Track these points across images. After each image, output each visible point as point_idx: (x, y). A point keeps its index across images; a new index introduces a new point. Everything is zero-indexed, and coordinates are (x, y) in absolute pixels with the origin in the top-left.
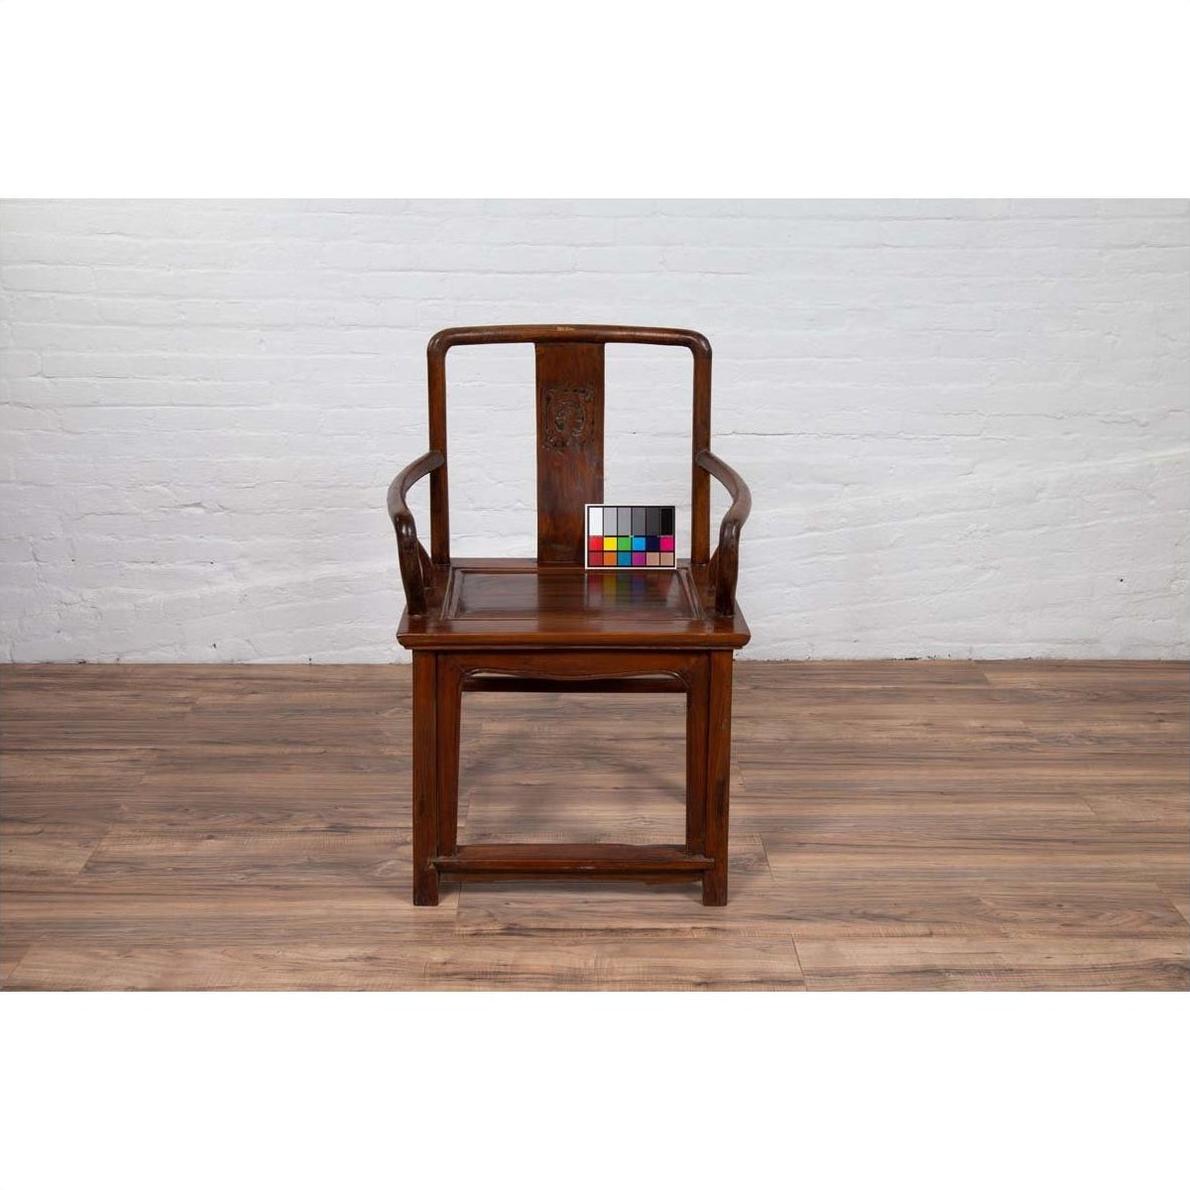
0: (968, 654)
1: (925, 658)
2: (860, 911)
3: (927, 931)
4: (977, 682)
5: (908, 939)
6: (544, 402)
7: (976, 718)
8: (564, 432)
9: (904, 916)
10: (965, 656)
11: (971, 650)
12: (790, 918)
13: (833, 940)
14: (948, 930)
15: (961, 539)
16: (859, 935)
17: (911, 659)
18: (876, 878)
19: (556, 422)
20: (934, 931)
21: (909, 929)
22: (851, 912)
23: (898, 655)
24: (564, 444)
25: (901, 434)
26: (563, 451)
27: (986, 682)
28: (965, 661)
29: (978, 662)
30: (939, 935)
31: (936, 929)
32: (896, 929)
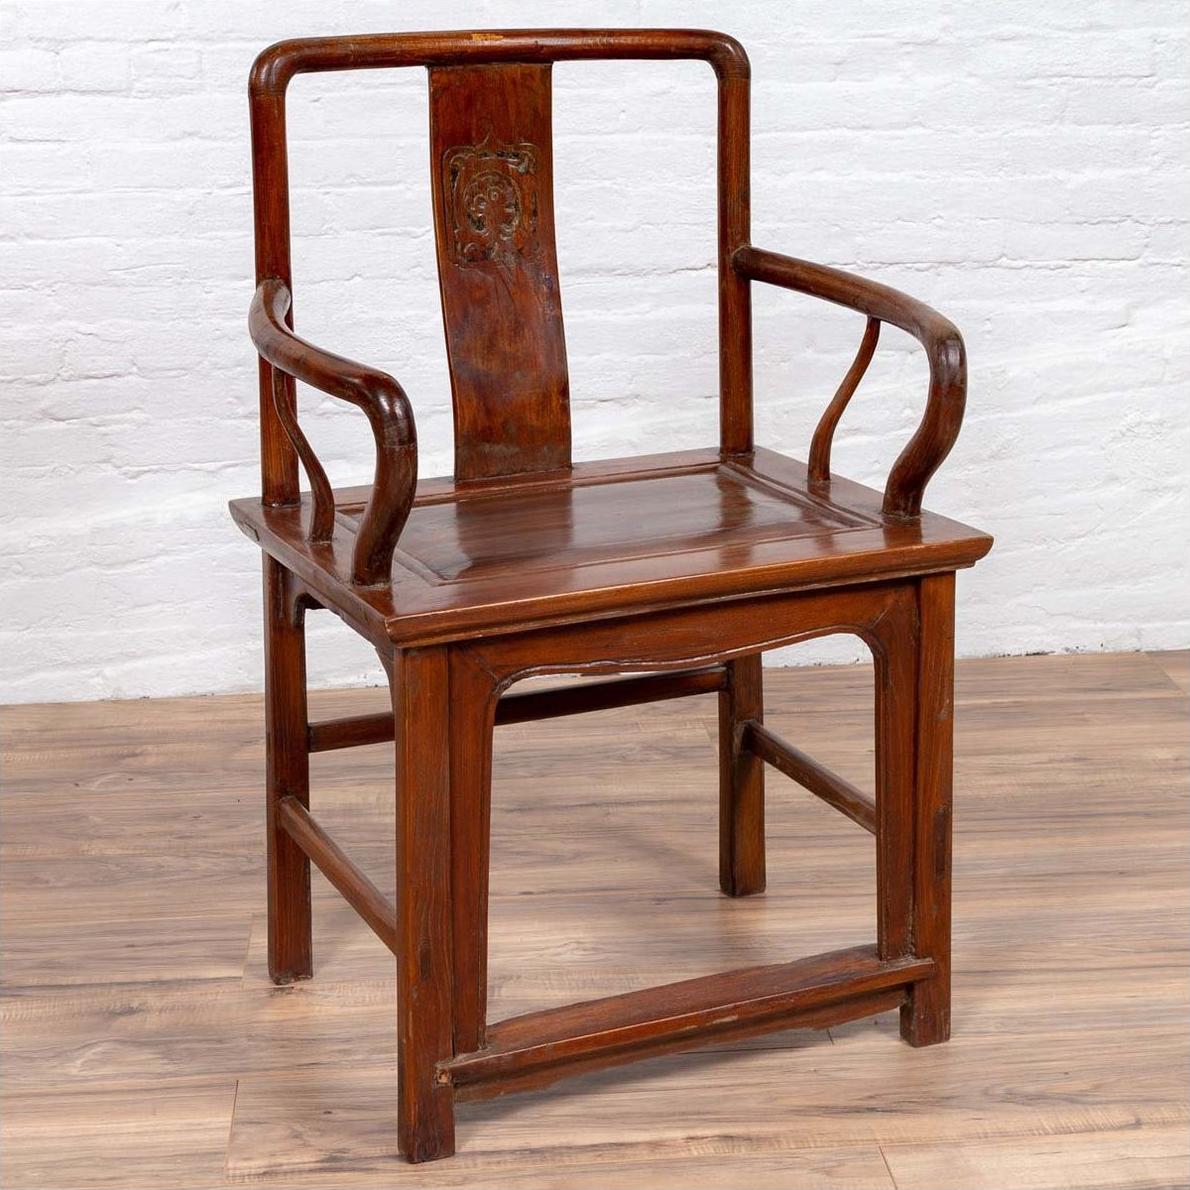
0: (1134, 640)
1: (1059, 651)
2: (1000, 1091)
3: (1132, 1119)
4: (1152, 686)
5: (1097, 1136)
6: (447, 177)
7: (1162, 745)
8: (484, 232)
9: (1083, 1093)
10: (1129, 644)
11: (1139, 635)
12: (872, 1110)
13: (957, 1145)
14: (1167, 1113)
15: (1114, 439)
16: (1004, 1134)
17: (1038, 654)
18: (1025, 1028)
19: (469, 216)
20: (1144, 1118)
21: (1098, 1116)
22: (986, 1093)
23: (1013, 648)
24: (485, 255)
25: (1004, 259)
26: (484, 269)
27: (1167, 684)
28: (1132, 653)
29: (1150, 653)
30: (1153, 1124)
31: (1145, 1113)
32: (1074, 1118)
